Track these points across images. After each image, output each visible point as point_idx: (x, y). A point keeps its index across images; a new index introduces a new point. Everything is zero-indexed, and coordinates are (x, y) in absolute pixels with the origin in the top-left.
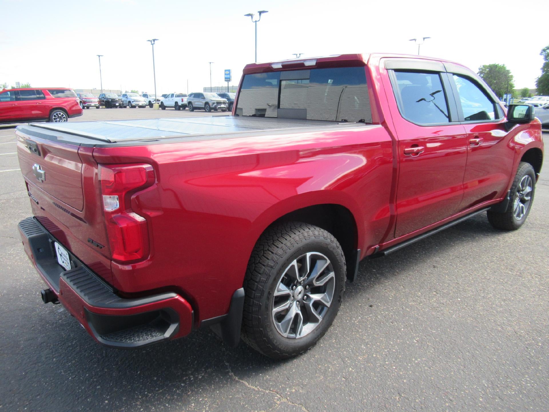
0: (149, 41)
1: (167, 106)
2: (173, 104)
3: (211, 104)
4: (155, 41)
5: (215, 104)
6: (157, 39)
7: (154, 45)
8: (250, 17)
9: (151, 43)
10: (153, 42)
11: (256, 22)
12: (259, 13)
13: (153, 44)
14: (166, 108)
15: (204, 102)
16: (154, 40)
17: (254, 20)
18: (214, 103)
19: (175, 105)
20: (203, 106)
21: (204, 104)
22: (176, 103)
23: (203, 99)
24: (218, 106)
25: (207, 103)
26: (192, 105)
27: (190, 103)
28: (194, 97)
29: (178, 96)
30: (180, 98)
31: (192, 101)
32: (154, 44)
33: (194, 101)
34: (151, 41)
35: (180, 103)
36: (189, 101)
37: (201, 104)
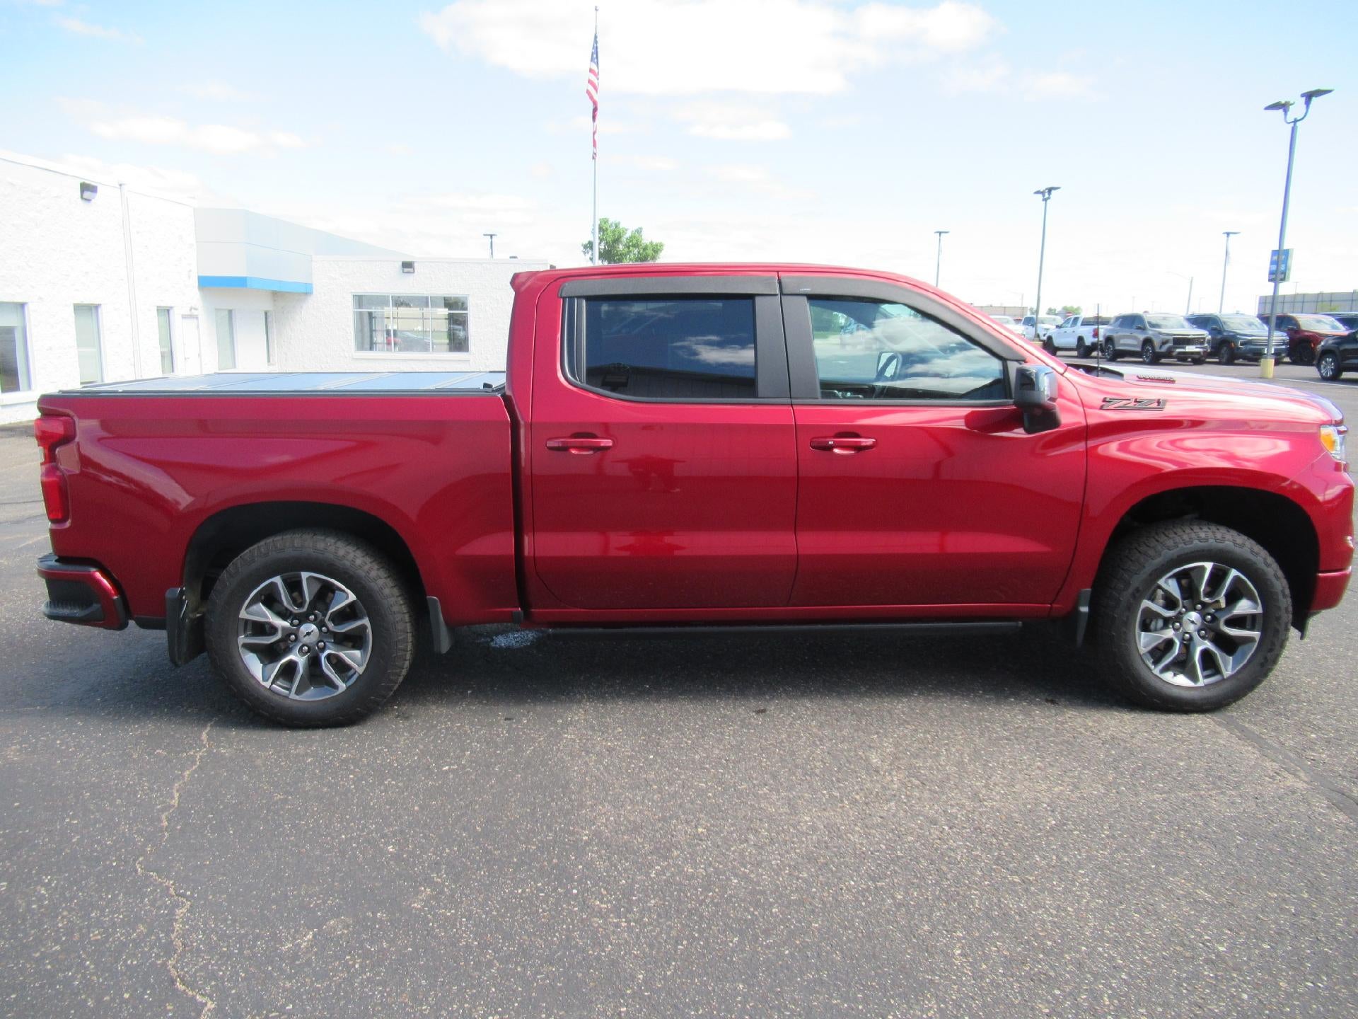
0: (1038, 192)
1: (1061, 346)
2: (1073, 342)
3: (1157, 342)
4: (1053, 192)
5: (1170, 344)
6: (1055, 186)
7: (1048, 201)
8: (1281, 112)
9: (1044, 196)
10: (1047, 195)
11: (1295, 121)
12: (1304, 99)
13: (1045, 200)
14: (1059, 353)
15: (1142, 337)
16: (1050, 190)
17: (1291, 117)
18: (1164, 343)
19: (1077, 346)
20: (1138, 349)
21: (1141, 343)
22: (1080, 339)
23: (1139, 331)
24: (1178, 350)
25: (1148, 342)
26: (1114, 347)
27: (1109, 340)
28: (1122, 325)
29: (1086, 323)
30: (1090, 329)
31: (1115, 335)
32: (1049, 198)
33: (1120, 334)
34: (1043, 193)
35: (1089, 341)
36: (1108, 334)
37: (1135, 342)
